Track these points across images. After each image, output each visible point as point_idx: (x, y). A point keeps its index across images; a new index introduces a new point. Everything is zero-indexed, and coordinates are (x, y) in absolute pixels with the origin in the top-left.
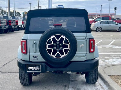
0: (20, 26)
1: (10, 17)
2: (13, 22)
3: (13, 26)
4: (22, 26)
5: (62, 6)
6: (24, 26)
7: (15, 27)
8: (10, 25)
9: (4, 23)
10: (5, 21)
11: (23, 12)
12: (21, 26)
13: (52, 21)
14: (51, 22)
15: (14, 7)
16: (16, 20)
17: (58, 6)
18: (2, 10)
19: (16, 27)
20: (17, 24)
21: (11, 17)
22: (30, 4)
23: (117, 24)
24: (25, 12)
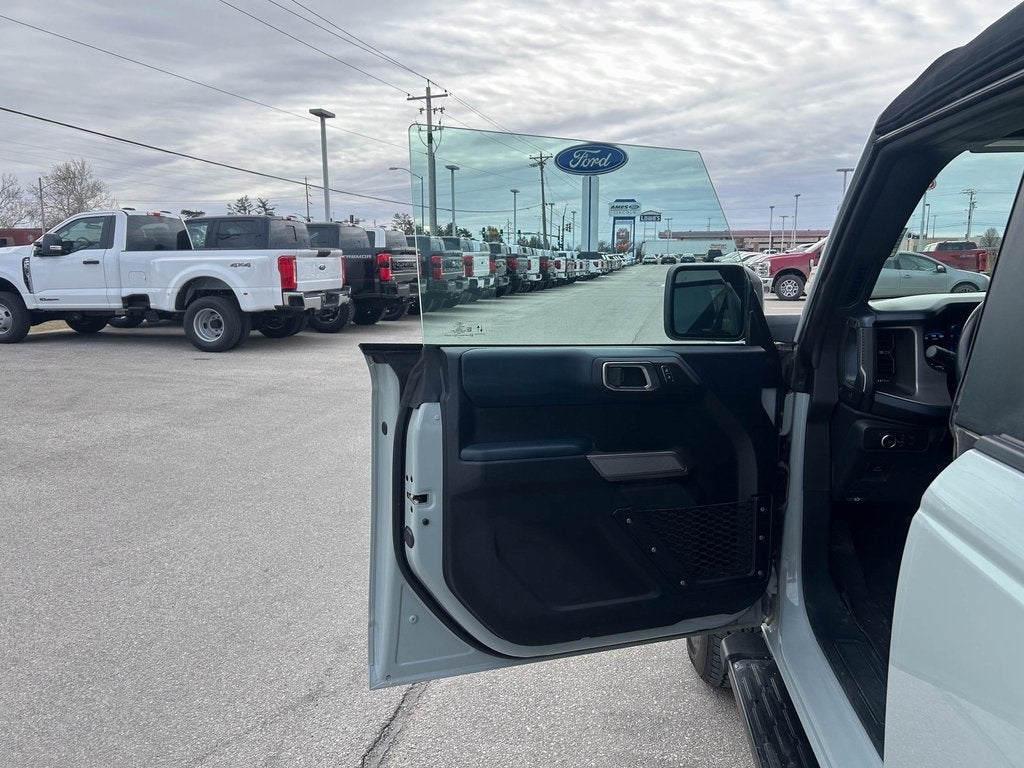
0: (481, 284)
1: (437, 242)
2: (449, 265)
3: (453, 284)
4: (492, 281)
5: (633, 201)
6: (497, 281)
7: (459, 285)
8: (437, 276)
9: (411, 266)
10: (415, 259)
11: (484, 229)
12: (487, 281)
13: (599, 261)
14: (596, 265)
15: (453, 206)
16: (465, 254)
17: (617, 201)
18: (409, 223)
19: (466, 288)
20: (469, 272)
21: (442, 242)
22: (515, 192)
23: (944, 271)
24: (490, 229)
